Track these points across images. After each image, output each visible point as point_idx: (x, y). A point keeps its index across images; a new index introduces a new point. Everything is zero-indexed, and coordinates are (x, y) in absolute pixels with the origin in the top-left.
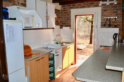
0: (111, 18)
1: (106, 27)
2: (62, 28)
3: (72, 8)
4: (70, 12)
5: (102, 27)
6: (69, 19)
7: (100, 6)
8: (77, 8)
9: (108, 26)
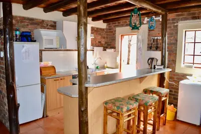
0: (158, 38)
1: (154, 50)
2: (105, 50)
3: (118, 26)
4: (115, 31)
5: (148, 50)
6: (114, 39)
7: (146, 24)
8: (122, 26)
9: (155, 48)
